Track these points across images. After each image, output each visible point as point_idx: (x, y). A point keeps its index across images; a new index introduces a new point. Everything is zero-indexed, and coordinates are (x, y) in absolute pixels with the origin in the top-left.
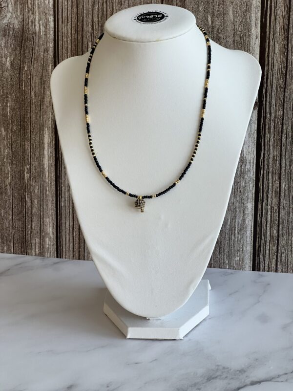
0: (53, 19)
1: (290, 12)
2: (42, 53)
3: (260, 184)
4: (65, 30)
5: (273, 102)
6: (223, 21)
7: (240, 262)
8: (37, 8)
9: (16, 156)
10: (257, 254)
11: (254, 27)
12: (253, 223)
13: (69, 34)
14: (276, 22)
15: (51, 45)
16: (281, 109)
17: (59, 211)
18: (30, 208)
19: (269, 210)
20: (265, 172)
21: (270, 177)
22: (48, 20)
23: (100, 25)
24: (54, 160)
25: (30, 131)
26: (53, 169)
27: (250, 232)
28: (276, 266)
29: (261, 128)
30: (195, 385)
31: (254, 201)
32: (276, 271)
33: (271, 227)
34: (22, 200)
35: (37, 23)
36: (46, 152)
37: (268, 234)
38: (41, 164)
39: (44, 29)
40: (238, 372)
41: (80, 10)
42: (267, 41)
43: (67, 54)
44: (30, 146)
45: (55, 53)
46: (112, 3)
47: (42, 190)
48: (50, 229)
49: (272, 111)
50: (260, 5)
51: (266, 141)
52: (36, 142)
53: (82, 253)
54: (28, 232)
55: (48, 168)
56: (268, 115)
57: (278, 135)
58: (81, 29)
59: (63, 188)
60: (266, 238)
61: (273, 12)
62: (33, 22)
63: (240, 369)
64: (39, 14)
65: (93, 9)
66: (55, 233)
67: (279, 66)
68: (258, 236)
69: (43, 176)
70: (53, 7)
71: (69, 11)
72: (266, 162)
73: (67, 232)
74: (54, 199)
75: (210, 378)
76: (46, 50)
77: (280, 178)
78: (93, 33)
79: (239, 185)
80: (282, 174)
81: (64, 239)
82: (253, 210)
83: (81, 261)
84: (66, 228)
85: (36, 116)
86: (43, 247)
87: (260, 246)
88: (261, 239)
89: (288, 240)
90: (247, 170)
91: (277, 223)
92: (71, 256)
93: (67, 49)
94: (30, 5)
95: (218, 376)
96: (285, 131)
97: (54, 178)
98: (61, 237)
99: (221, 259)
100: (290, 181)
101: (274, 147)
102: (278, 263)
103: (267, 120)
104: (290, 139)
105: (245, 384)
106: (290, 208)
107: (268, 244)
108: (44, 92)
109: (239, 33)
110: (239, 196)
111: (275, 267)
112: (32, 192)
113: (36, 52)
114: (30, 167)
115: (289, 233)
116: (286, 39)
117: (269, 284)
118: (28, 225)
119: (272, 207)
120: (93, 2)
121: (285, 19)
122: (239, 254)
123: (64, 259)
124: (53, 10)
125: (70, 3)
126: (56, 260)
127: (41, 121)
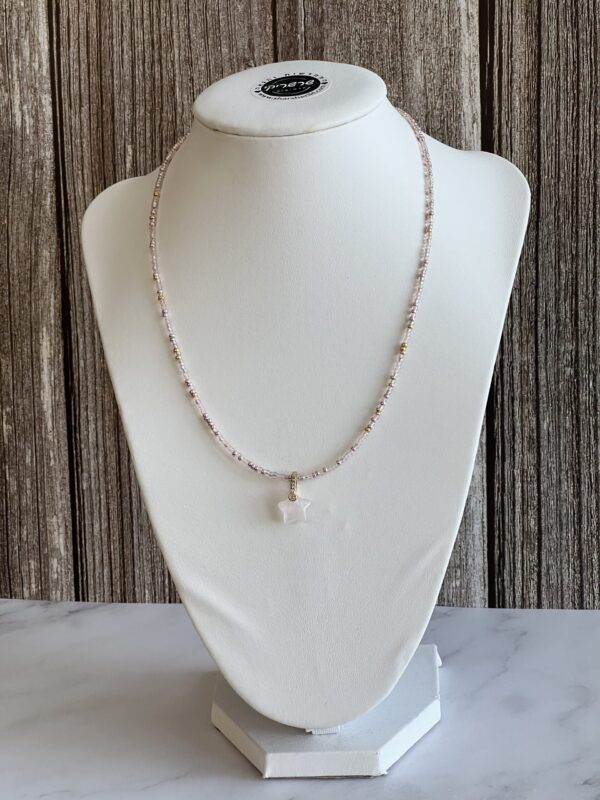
0: (50, 99)
1: (540, 63)
2: (31, 172)
3: (497, 423)
4: (75, 121)
6: (403, 89)
7: (463, 591)
8: (15, 78)
11: (467, 100)
12: (485, 507)
13: (85, 130)
14: (512, 88)
15: (49, 153)
16: (531, 264)
17: (77, 501)
18: (16, 497)
19: (518, 478)
20: (506, 398)
21: (517, 409)
22: (41, 103)
23: (149, 108)
24: (63, 394)
25: (11, 335)
26: (62, 411)
27: (480, 526)
28: (539, 596)
31: (484, 460)
32: (539, 606)
33: (523, 514)
35: (16, 110)
36: (45, 378)
37: (518, 529)
38: (36, 403)
39: (32, 121)
41: (107, 80)
42: (496, 127)
43: (82, 170)
44: (10, 367)
45: (57, 171)
46: (173, 62)
47: (41, 454)
48: (60, 540)
50: (477, 53)
52: (25, 356)
53: (129, 587)
54: (13, 547)
55: (50, 411)
57: (529, 320)
58: (110, 119)
59: (84, 452)
60: (515, 537)
61: (504, 67)
62: (9, 107)
64: (21, 91)
65: (133, 77)
66: (71, 548)
68: (497, 534)
69: (41, 428)
70: (48, 76)
71: (82, 82)
72: (506, 377)
73: (96, 543)
74: (67, 476)
76: (38, 165)
77: (537, 409)
78: (134, 124)
80: (541, 402)
81: (90, 560)
82: (485, 480)
83: (127, 604)
84: (93, 535)
85: (21, 303)
86: (47, 579)
87: (502, 555)
88: (504, 540)
89: (561, 539)
91: (535, 503)
92: (107, 594)
93: (83, 161)
96: (541, 313)
97: (64, 431)
98: (84, 554)
100: (559, 414)
101: (521, 345)
102: (543, 588)
104: (554, 327)
106: (561, 471)
107: (518, 549)
108: (36, 251)
109: (437, 112)
111: (536, 598)
112: (18, 464)
113: (18, 169)
114: (13, 411)
115: (561, 525)
116: (535, 120)
117: (525, 633)
118: (13, 533)
119: (523, 471)
120: (133, 63)
121: (530, 79)
122: (459, 574)
123: (91, 603)
124: (49, 81)
125: (84, 66)
126: (75, 605)
127: (33, 313)
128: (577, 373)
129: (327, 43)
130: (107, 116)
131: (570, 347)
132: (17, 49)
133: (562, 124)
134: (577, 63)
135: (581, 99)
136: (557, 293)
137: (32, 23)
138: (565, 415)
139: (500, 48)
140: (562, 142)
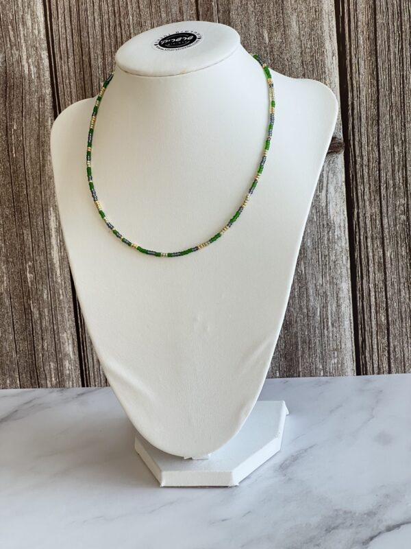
0: (47, 54)
1: (375, 15)
2: (36, 104)
3: (357, 254)
4: (65, 68)
5: (364, 140)
6: (285, 36)
7: (339, 366)
8: (22, 41)
9: (12, 251)
10: (361, 351)
11: (328, 41)
12: (351, 310)
13: (72, 74)
14: (357, 31)
15: (48, 91)
16: (375, 148)
17: (79, 322)
18: (39, 322)
19: (372, 290)
20: (362, 238)
21: (369, 244)
22: (41, 57)
25: (29, 214)
26: (66, 263)
27: (349, 322)
28: (389, 366)
29: (351, 178)
30: (311, 539)
31: (350, 279)
32: (390, 372)
33: (377, 313)
34: (27, 311)
35: (24, 63)
36: (54, 241)
37: (374, 323)
38: (48, 258)
39: (35, 69)
40: (366, 516)
41: (85, 40)
42: (348, 58)
44: (30, 236)
45: (54, 102)
46: (129, 25)
47: (53, 292)
48: (69, 348)
49: (364, 154)
50: (333, 9)
51: (359, 195)
52: (39, 228)
54: (38, 355)
55: (58, 263)
56: (359, 160)
57: (375, 185)
58: (88, 65)
60: (372, 328)
61: (352, 17)
62: (20, 61)
63: (366, 512)
64: (27, 50)
65: (103, 36)
66: (77, 352)
67: (368, 91)
68: (360, 327)
69: (52, 275)
70: (45, 39)
71: (68, 41)
72: (362, 224)
74: (72, 305)
75: (329, 530)
76: (41, 99)
77: (383, 243)
78: (105, 68)
79: (327, 259)
80: (385, 238)
81: (90, 360)
82: (350, 292)
84: (91, 343)
85: (35, 192)
86: (62, 374)
87: (364, 341)
88: (365, 330)
89: (402, 328)
90: (336, 237)
91: (384, 306)
93: (71, 95)
94: (12, 39)
95: (339, 524)
96: (383, 180)
97: (68, 276)
98: (86, 357)
99: (313, 364)
100: (397, 246)
101: (370, 202)
102: (392, 361)
103: (358, 167)
104: (392, 189)
105: (378, 531)
106: (400, 283)
108: (43, 157)
109: (308, 50)
110: (330, 274)
111: (387, 367)
112: (39, 300)
113: (28, 103)
114: (33, 264)
115: (402, 319)
116: (374, 53)
117: (381, 391)
118: (38, 345)
119: (375, 285)
120: (102, 26)
121: (370, 25)
122: (336, 354)
123: (93, 388)
124: (46, 42)
125: (68, 31)
126: (81, 390)
127: (43, 199)
128: (408, 218)
129: (233, 7)
130: (86, 63)
131: (403, 201)
132: (23, 21)
133: (392, 54)
134: (400, 13)
135: (404, 37)
136: (393, 166)
137: (32, 3)
138: (401, 246)
139: (349, 6)
140: (393, 67)
